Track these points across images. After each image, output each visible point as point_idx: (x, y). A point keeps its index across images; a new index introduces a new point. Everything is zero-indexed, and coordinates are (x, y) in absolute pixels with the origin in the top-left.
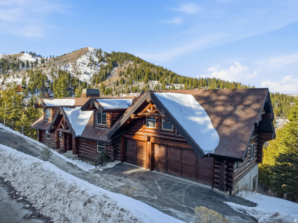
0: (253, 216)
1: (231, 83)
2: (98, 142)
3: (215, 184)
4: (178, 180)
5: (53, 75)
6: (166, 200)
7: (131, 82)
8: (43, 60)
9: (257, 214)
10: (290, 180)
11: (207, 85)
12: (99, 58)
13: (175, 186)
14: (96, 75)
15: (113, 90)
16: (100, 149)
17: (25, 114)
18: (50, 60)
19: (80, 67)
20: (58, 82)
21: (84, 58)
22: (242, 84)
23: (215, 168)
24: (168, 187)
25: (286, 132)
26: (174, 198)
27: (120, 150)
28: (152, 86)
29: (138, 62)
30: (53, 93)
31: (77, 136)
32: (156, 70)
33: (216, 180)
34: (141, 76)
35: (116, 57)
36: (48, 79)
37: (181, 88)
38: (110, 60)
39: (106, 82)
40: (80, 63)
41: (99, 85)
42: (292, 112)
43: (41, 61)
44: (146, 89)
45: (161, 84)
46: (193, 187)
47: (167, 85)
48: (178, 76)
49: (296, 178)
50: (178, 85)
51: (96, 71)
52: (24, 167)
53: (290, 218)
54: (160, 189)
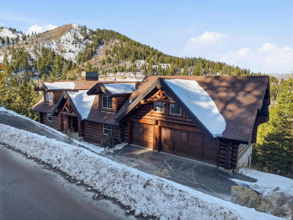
0: (256, 190)
1: (216, 63)
2: (104, 125)
3: (220, 163)
4: (185, 160)
5: (36, 53)
6: (178, 178)
7: (118, 61)
8: (24, 36)
9: (259, 188)
10: (277, 156)
11: (193, 65)
12: (84, 36)
13: (183, 166)
14: (82, 53)
15: (100, 69)
16: (106, 131)
17: (19, 96)
18: (32, 37)
19: (64, 45)
20: (42, 61)
21: (68, 36)
22: (226, 64)
23: (220, 149)
24: (177, 167)
25: (275, 114)
26: (185, 176)
27: (127, 133)
28: (139, 65)
29: (125, 41)
30: (38, 71)
31: (84, 119)
32: (142, 49)
33: (221, 160)
34: (128, 55)
35: (101, 35)
36: (31, 57)
37: (167, 67)
38: (95, 38)
39: (92, 61)
40: (64, 40)
41: (84, 63)
42: (281, 96)
43: (22, 37)
44: (133, 68)
45: (147, 64)
46: (200, 166)
47: (154, 64)
48: (164, 55)
49: (282, 155)
50: (165, 64)
51: (81, 49)
52: (67, 154)
53: (291, 191)
54: (171, 168)
